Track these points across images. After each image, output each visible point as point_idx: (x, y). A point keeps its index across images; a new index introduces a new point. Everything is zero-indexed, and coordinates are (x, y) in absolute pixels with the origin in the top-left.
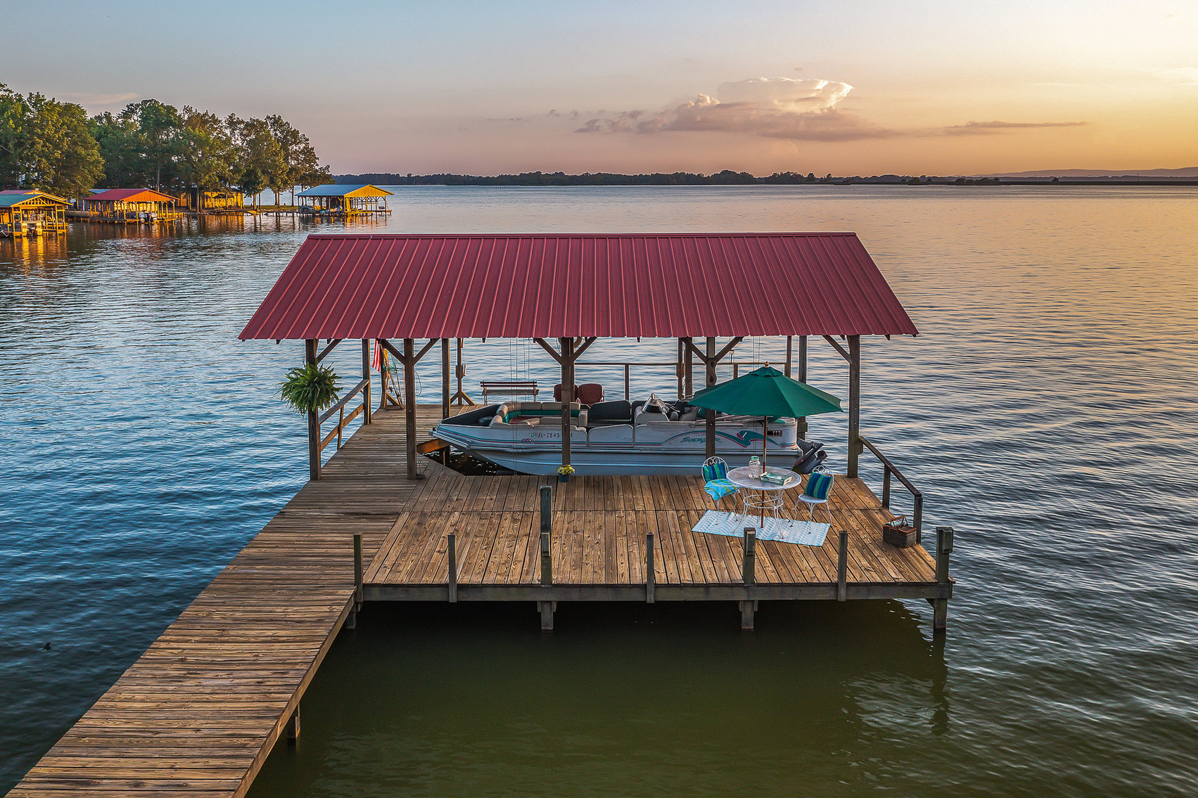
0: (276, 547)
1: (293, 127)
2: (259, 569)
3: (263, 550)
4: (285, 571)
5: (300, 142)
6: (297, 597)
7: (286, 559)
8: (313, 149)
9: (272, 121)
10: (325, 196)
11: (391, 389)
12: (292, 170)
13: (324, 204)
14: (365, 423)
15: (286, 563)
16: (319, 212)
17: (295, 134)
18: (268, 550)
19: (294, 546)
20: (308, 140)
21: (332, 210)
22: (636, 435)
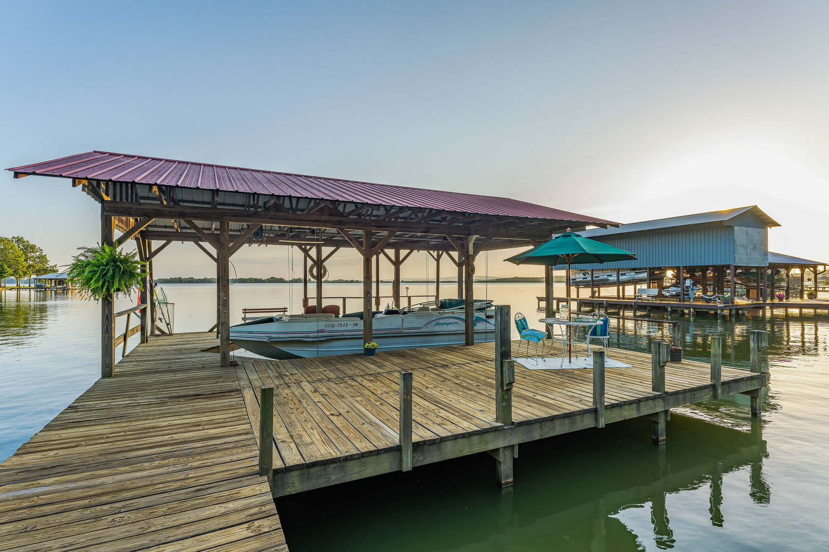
0: (77, 446)
1: (31, 243)
2: (50, 485)
3: (52, 453)
4: (109, 479)
5: (37, 251)
6: (161, 520)
7: (103, 459)
8: (45, 255)
9: (17, 239)
10: (54, 279)
11: (160, 319)
12: (29, 266)
13: (53, 285)
14: (142, 342)
15: (107, 465)
16: (50, 288)
17: (33, 247)
18: (61, 452)
19: (109, 440)
20: (42, 250)
21: (58, 287)
22: (404, 322)
